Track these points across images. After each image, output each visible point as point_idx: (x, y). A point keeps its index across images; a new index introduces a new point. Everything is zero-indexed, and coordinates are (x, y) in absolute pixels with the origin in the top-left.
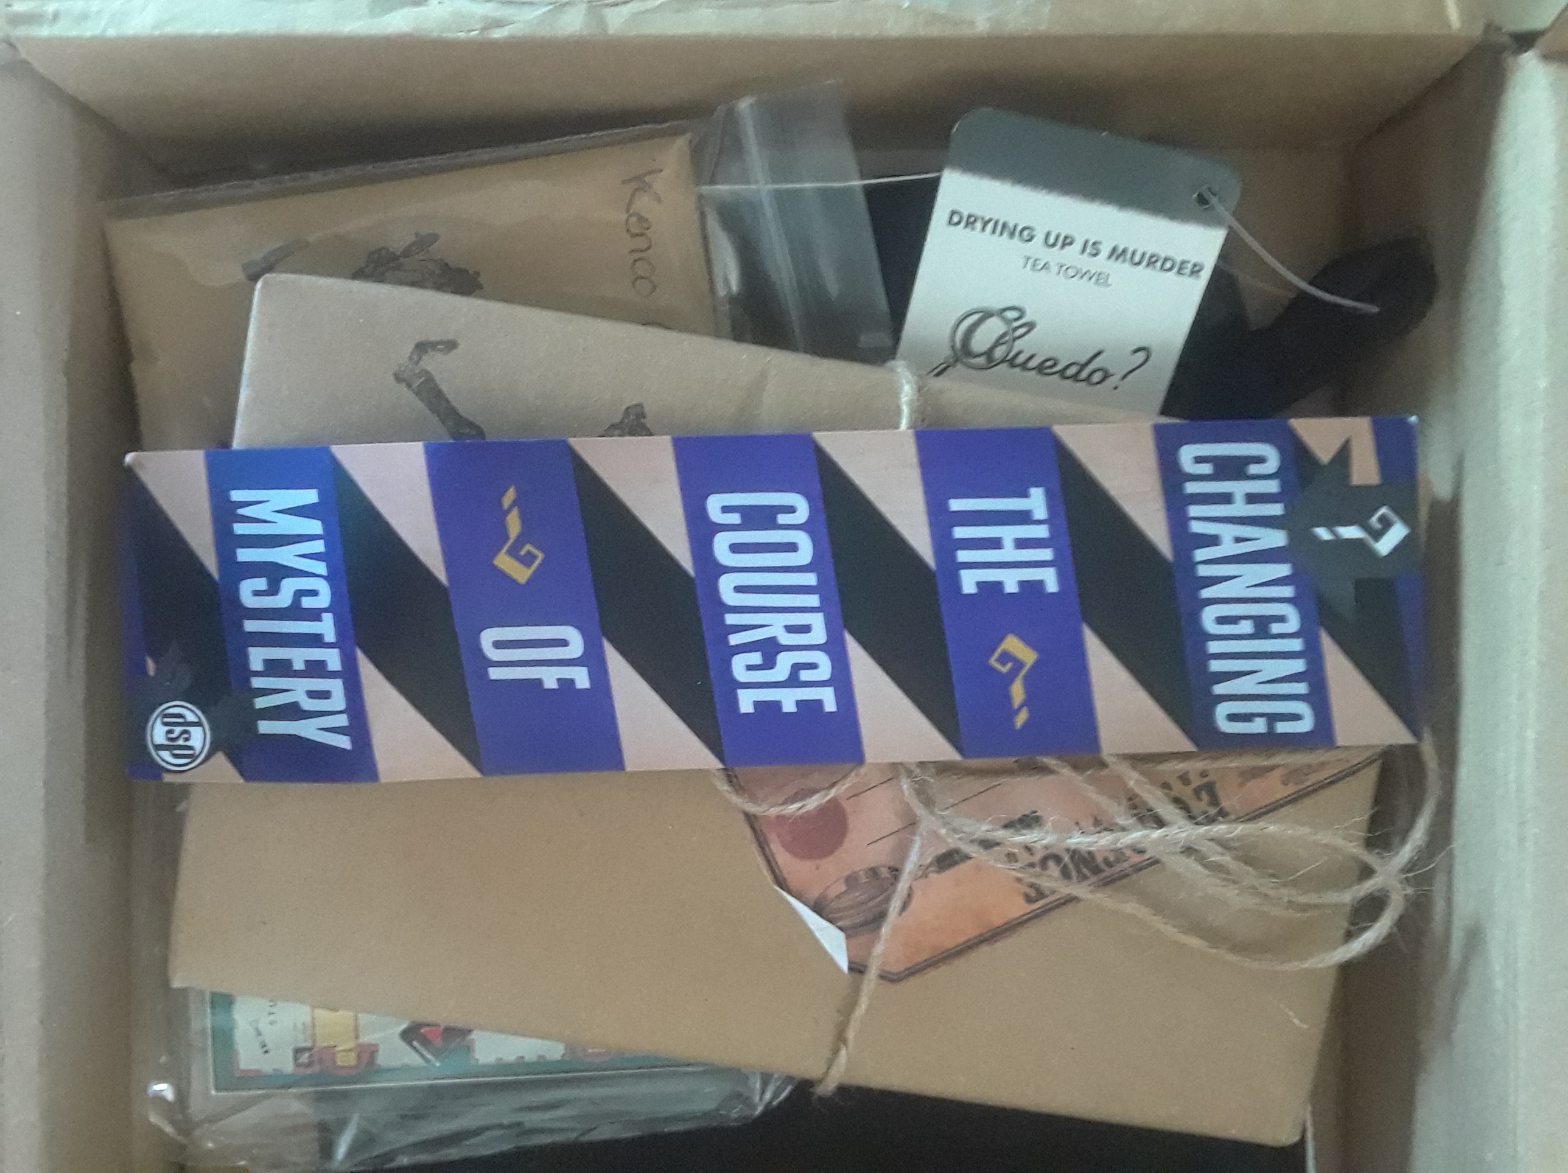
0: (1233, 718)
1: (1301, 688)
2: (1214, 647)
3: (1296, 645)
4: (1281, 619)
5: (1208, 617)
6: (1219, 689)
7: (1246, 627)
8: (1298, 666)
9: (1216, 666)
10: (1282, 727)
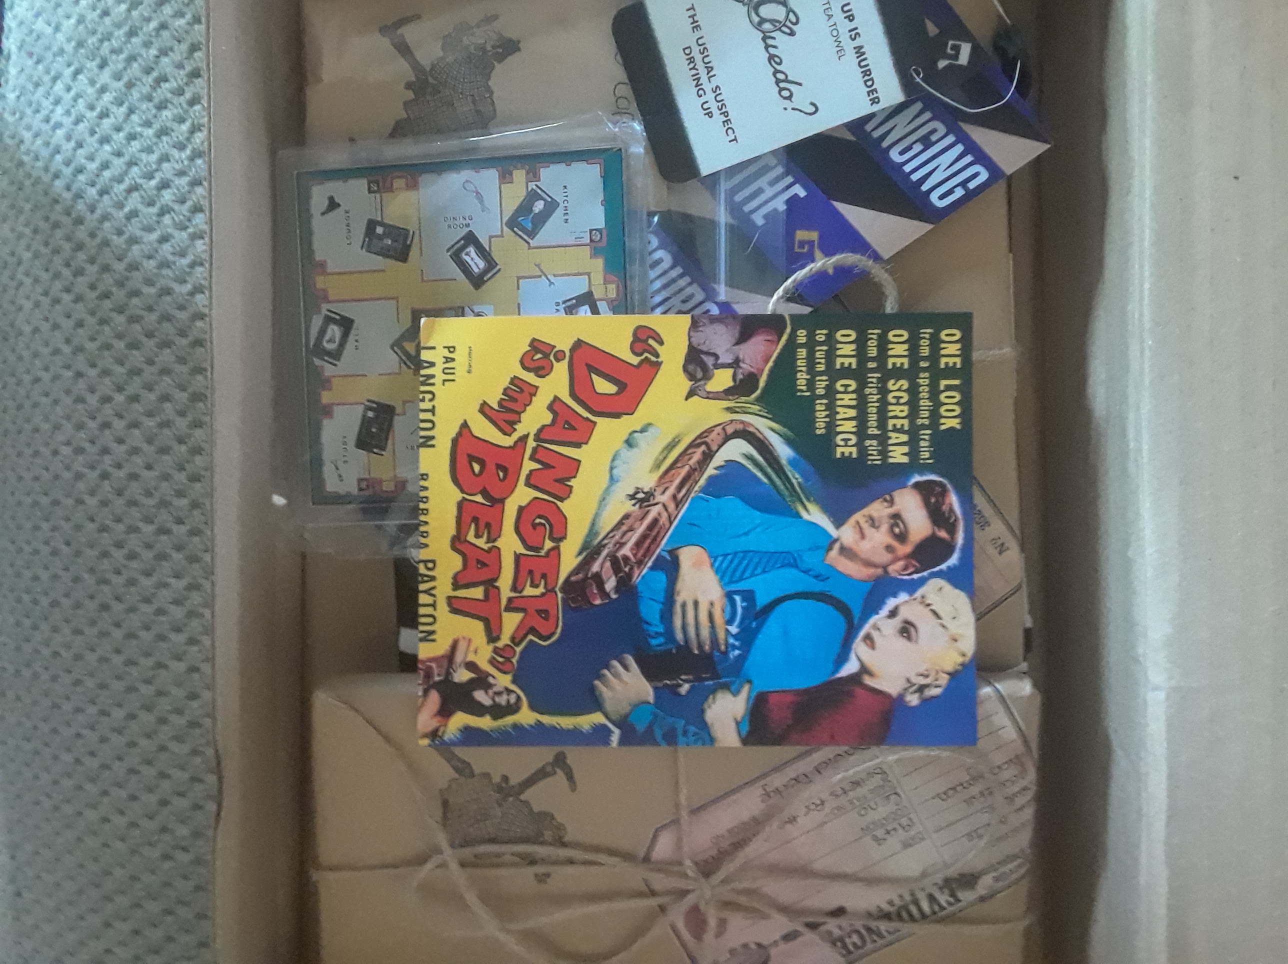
0: (942, 197)
1: (969, 158)
2: (907, 168)
3: (951, 139)
4: (934, 131)
5: (895, 156)
6: (925, 187)
7: (918, 147)
8: (959, 148)
9: (915, 177)
10: (972, 185)
